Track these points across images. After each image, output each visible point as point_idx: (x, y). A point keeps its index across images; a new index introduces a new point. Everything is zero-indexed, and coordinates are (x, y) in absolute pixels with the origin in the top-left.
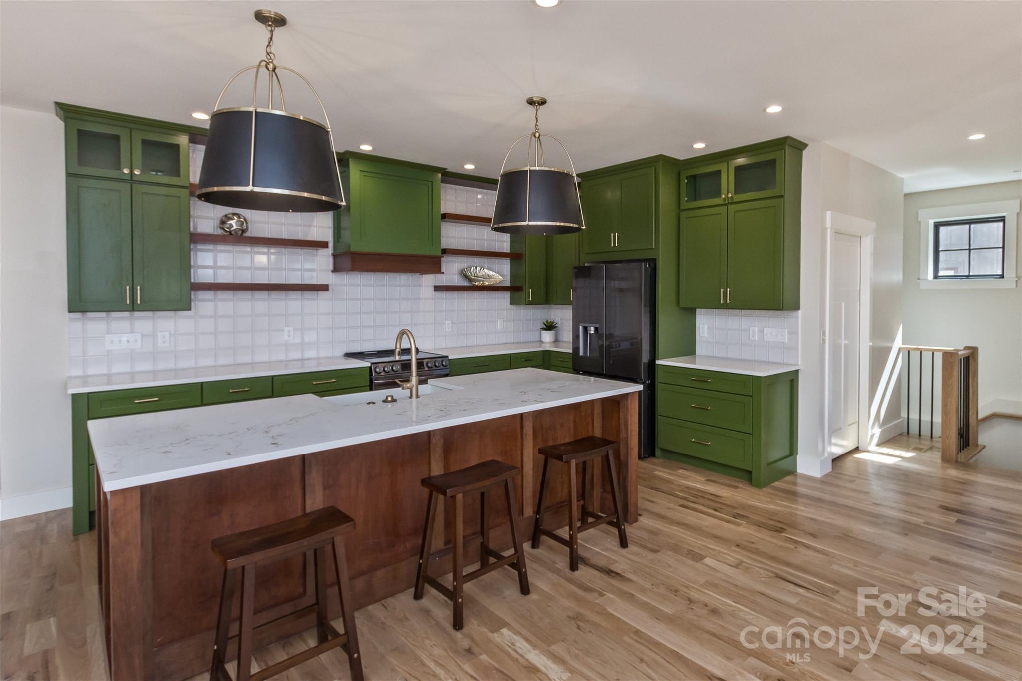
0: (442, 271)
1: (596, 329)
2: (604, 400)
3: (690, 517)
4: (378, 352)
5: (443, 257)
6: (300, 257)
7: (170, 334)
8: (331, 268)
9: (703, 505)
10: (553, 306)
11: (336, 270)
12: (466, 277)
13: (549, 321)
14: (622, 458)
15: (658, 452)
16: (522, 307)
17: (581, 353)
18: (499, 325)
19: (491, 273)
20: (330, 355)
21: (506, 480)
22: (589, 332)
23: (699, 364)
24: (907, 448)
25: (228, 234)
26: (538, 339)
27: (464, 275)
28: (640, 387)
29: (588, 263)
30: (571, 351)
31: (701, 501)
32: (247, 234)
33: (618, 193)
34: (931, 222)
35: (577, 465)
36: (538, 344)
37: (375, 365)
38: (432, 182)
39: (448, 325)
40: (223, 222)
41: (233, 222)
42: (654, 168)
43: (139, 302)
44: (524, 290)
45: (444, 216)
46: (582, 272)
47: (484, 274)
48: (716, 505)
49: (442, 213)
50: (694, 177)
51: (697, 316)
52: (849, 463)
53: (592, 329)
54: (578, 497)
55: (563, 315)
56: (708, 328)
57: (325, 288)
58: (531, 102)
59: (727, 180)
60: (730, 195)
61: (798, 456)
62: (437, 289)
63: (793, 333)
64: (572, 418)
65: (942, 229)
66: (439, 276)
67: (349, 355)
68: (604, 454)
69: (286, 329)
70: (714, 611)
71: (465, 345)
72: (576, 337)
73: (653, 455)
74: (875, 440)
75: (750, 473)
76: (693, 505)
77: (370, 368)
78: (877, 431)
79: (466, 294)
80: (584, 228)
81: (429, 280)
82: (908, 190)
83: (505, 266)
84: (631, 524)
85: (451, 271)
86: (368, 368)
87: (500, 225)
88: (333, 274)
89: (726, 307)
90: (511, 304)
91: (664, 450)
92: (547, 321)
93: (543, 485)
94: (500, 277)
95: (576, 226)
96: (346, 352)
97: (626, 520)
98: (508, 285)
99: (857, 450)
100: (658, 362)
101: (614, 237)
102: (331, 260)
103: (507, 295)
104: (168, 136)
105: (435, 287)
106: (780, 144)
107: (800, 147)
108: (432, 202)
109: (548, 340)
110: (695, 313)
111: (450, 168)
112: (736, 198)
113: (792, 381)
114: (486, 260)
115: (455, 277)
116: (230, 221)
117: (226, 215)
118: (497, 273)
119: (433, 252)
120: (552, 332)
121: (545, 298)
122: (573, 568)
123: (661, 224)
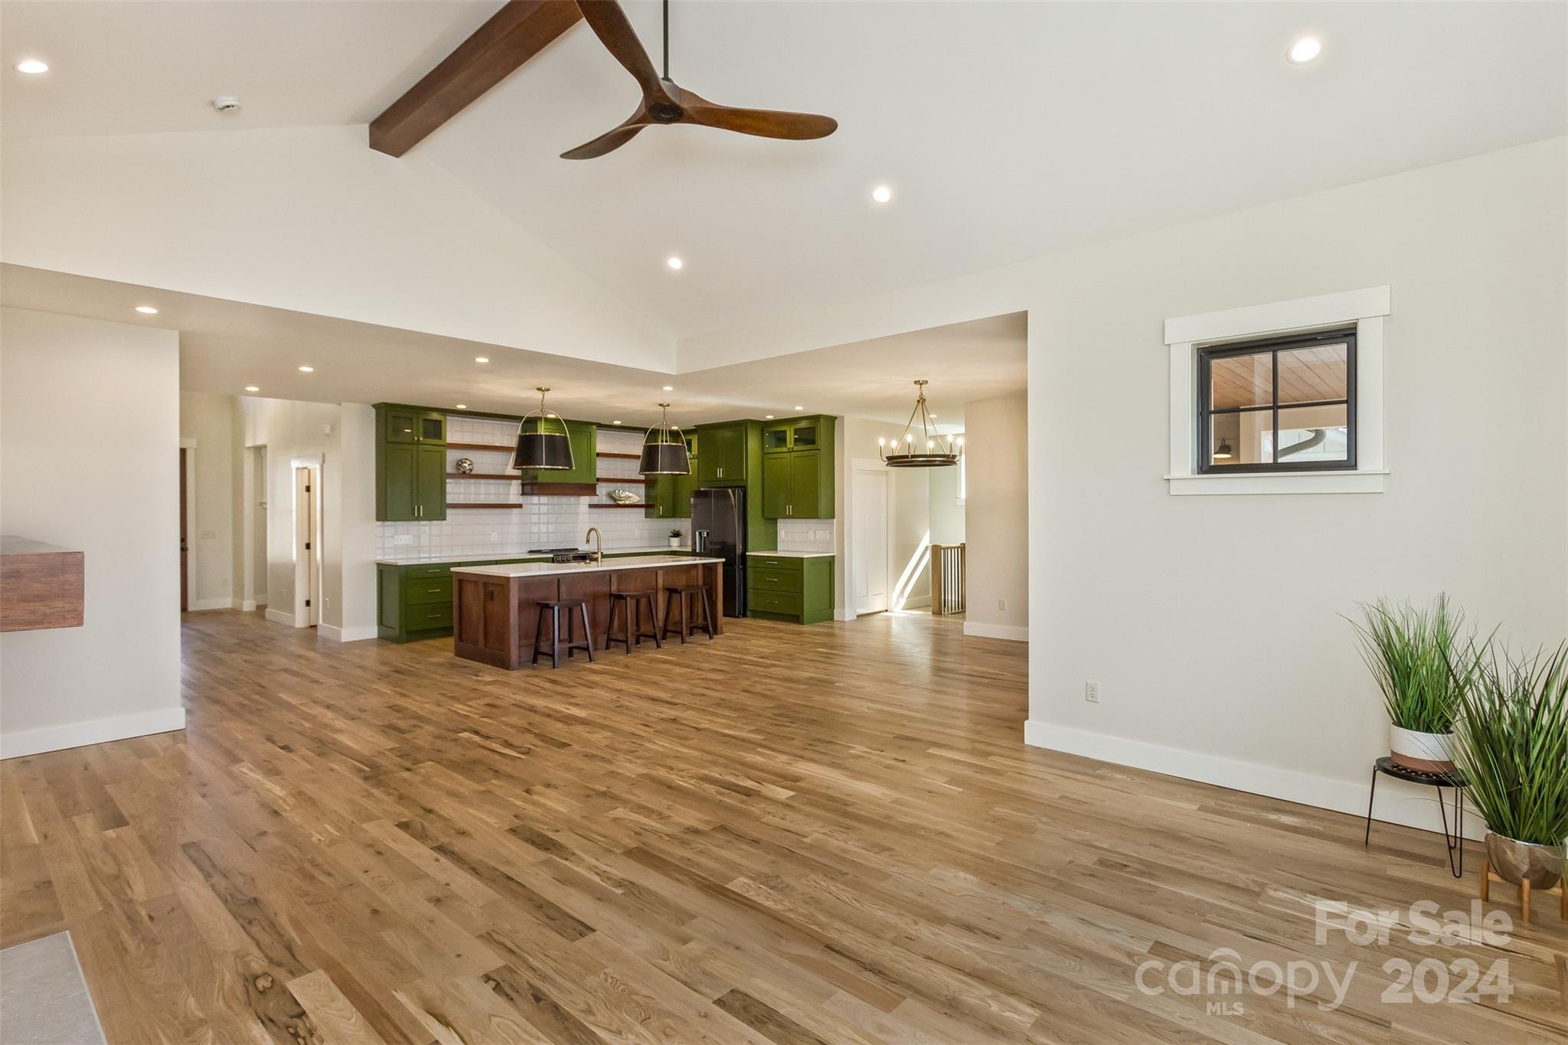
0: (597, 494)
1: (708, 533)
2: (703, 564)
3: (753, 633)
5: (597, 484)
6: (492, 486)
7: (430, 534)
8: (520, 492)
10: (678, 518)
11: (523, 494)
12: (612, 498)
13: (675, 530)
15: (748, 613)
16: (655, 519)
17: (696, 548)
18: (638, 533)
19: (631, 495)
20: (520, 552)
21: (651, 599)
22: (703, 537)
23: (779, 554)
24: (919, 610)
25: (463, 472)
26: (667, 544)
27: (610, 496)
28: (724, 560)
29: (704, 488)
30: (690, 548)
31: (764, 628)
32: (473, 472)
35: (687, 595)
36: (668, 547)
37: (556, 555)
38: (591, 432)
39: (602, 530)
40: (459, 465)
42: (744, 426)
43: (421, 514)
44: (656, 507)
45: (598, 455)
46: (699, 494)
47: (625, 495)
49: (597, 452)
50: (773, 431)
51: (778, 524)
52: (877, 618)
53: (704, 534)
54: (687, 620)
55: (686, 526)
56: (786, 531)
57: (520, 506)
58: (661, 405)
59: (790, 436)
60: (791, 446)
61: (835, 611)
62: (591, 506)
63: (831, 533)
64: (685, 577)
66: (593, 497)
67: (531, 552)
69: (492, 533)
71: (612, 547)
72: (694, 543)
73: (745, 615)
74: (900, 606)
75: (797, 616)
77: (553, 558)
78: (903, 601)
79: (612, 510)
81: (585, 500)
83: (642, 488)
84: (716, 634)
85: (603, 492)
87: (646, 469)
88: (522, 496)
89: (790, 517)
90: (646, 517)
91: (752, 611)
94: (638, 498)
95: (687, 473)
96: (529, 550)
97: (714, 633)
98: (644, 503)
99: (887, 611)
100: (747, 554)
101: (720, 470)
102: (520, 487)
103: (643, 510)
104: (435, 416)
105: (589, 505)
106: (816, 418)
107: (832, 420)
108: (590, 445)
109: (675, 543)
110: (777, 523)
111: (603, 423)
112: (795, 448)
113: (830, 561)
114: (627, 485)
115: (604, 498)
116: (465, 465)
117: (461, 461)
118: (635, 495)
119: (589, 480)
120: (678, 539)
121: (673, 513)
122: (682, 643)
123: (749, 463)
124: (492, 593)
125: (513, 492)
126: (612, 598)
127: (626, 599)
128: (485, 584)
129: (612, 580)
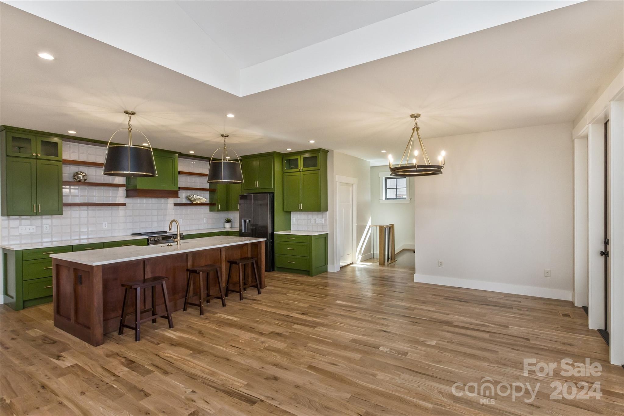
0: (179, 197)
1: (250, 221)
2: (252, 243)
3: (285, 286)
4: (148, 233)
5: (179, 191)
6: (103, 191)
7: (49, 226)
8: (125, 195)
9: (290, 282)
10: (230, 212)
11: (127, 196)
12: (189, 199)
13: (228, 219)
14: (259, 265)
15: (275, 269)
16: (215, 212)
17: (243, 231)
18: (205, 221)
19: (201, 198)
20: (125, 235)
21: (217, 269)
22: (246, 222)
23: (292, 233)
24: (370, 262)
25: (78, 181)
26: (223, 227)
27: (188, 198)
28: (265, 239)
29: (246, 193)
30: (239, 231)
31: (290, 281)
32: (87, 181)
33: (258, 163)
34: (384, 178)
35: (242, 265)
36: (224, 228)
37: (150, 238)
38: (174, 158)
39: (181, 221)
40: (74, 176)
41: (81, 176)
42: (272, 156)
43: (40, 211)
44: (217, 205)
45: (179, 173)
46: (243, 197)
47: (197, 198)
48: (295, 281)
49: (179, 171)
50: (290, 160)
52: (349, 268)
53: (248, 220)
54: (242, 279)
55: (235, 216)
56: (295, 219)
57: (124, 205)
58: (222, 136)
59: (301, 163)
60: (301, 168)
61: (328, 266)
62: (176, 205)
63: (326, 220)
64: (239, 251)
65: (388, 180)
66: (176, 199)
67: (134, 235)
68: (252, 261)
69: (104, 223)
70: (287, 304)
71: (189, 230)
72: (241, 225)
73: (273, 270)
74: (359, 260)
75: (309, 271)
76: (288, 283)
77: (148, 239)
78: (360, 257)
79: (189, 207)
80: (243, 182)
81: (171, 201)
82: (371, 165)
83: (207, 194)
84: (262, 289)
85: (183, 196)
86: (147, 239)
87: (211, 181)
88: (126, 198)
89: (301, 210)
90: (210, 211)
91: (278, 267)
92: (227, 219)
93: (229, 276)
94: (205, 199)
95: (241, 182)
96: (132, 233)
97: (261, 288)
98: (209, 202)
99: (352, 263)
100: (275, 233)
101: (257, 183)
102: (125, 192)
103: (208, 207)
104: (55, 140)
105: (174, 204)
106: (318, 151)
107: (326, 152)
108: (174, 166)
109: (228, 226)
110: (291, 214)
111: (182, 153)
112: (304, 169)
113: (325, 237)
114: (198, 192)
115: (184, 200)
116: (79, 176)
117: (77, 173)
118: (204, 198)
119: (175, 188)
120: (230, 223)
121: (226, 208)
122: (241, 300)
123: (275, 178)
124: (81, 277)
125: (120, 195)
126: (189, 272)
127: (199, 273)
128: (75, 270)
129: (189, 258)
